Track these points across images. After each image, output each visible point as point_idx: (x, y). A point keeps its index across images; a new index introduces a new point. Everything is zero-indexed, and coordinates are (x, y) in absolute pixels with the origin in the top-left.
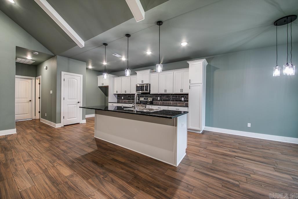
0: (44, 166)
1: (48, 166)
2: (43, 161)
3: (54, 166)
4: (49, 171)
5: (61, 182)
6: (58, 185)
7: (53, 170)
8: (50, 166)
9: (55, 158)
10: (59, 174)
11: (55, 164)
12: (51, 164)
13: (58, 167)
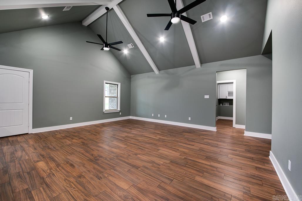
0: (59, 169)
1: (56, 170)
2: (61, 176)
3: (51, 169)
4: (55, 165)
5: (47, 158)
6: (50, 157)
7: (52, 166)
8: (54, 169)
9: (48, 180)
10: (47, 163)
11: (48, 171)
12: (54, 172)
13: (46, 168)
